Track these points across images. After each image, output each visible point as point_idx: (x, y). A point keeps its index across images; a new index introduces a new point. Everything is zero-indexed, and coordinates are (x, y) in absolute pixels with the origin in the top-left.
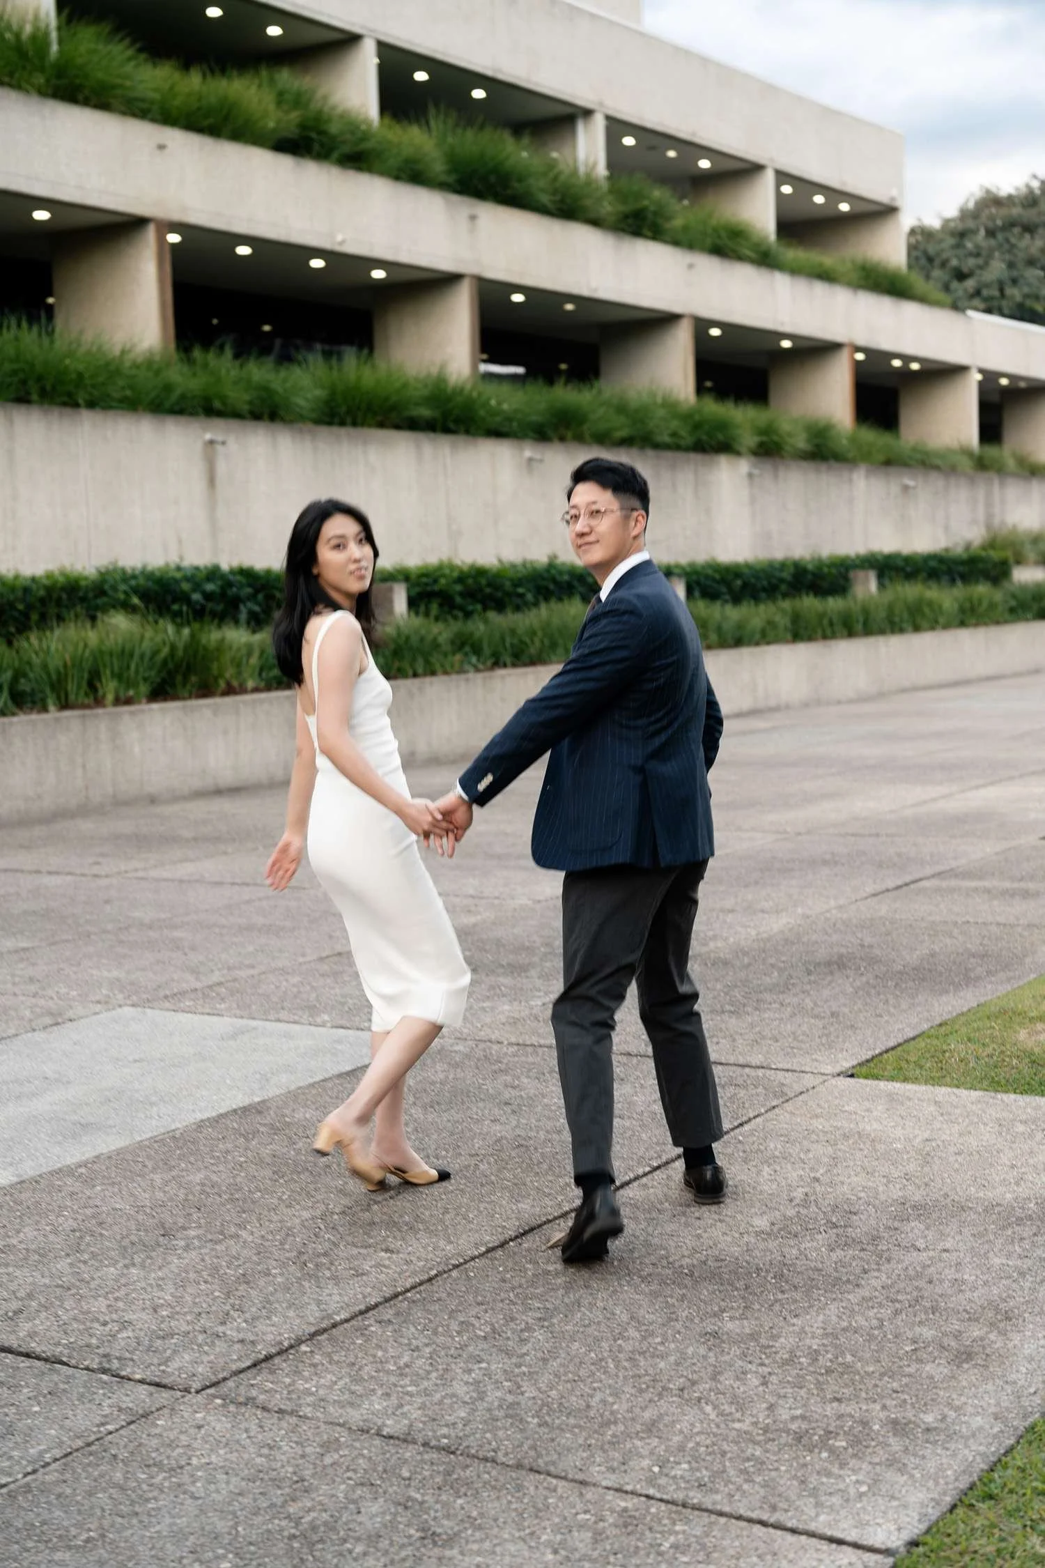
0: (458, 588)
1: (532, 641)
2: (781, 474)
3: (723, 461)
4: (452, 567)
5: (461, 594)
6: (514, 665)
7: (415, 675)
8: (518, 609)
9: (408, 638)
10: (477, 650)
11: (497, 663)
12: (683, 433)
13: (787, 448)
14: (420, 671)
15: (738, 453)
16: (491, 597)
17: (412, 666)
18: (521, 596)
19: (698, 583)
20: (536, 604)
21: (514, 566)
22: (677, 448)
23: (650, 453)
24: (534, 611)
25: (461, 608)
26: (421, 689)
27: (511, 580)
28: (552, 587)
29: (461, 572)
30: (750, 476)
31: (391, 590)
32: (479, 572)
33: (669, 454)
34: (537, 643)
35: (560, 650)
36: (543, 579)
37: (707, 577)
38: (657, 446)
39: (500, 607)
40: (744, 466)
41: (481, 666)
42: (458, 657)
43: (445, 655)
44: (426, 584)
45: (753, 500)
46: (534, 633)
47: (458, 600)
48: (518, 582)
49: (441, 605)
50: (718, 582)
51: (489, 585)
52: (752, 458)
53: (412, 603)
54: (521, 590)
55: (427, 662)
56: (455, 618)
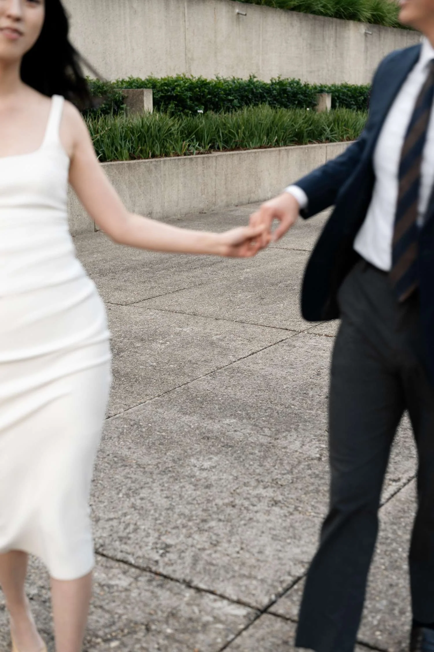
0: (189, 94)
1: (238, 133)
2: (383, 34)
3: (352, 24)
4: (186, 80)
5: (191, 98)
6: (225, 149)
7: (154, 156)
8: (228, 110)
9: (149, 128)
10: (199, 138)
11: (214, 148)
12: (329, 6)
13: (387, 19)
14: (158, 153)
15: (359, 20)
16: (210, 101)
17: (151, 149)
18: (231, 101)
19: (338, 97)
20: (240, 107)
21: (226, 81)
22: (326, 15)
23: (311, 16)
24: (239, 112)
25: (191, 108)
26: (156, 167)
27: (225, 90)
28: (250, 96)
29: (192, 84)
30: (366, 34)
31: (142, 93)
32: (203, 84)
33: (321, 17)
34: (241, 135)
35: (256, 139)
36: (245, 91)
37: (344, 93)
38: (314, 12)
39: (217, 108)
40: (363, 28)
41: (202, 150)
42: (186, 143)
43: (177, 141)
44: (167, 91)
45: (366, 49)
46: (239, 127)
47: (189, 102)
48: (229, 92)
49: (176, 105)
50: (350, 97)
51: (209, 93)
52: (368, 25)
53: (156, 103)
54: (230, 98)
55: (163, 146)
56: (187, 115)
